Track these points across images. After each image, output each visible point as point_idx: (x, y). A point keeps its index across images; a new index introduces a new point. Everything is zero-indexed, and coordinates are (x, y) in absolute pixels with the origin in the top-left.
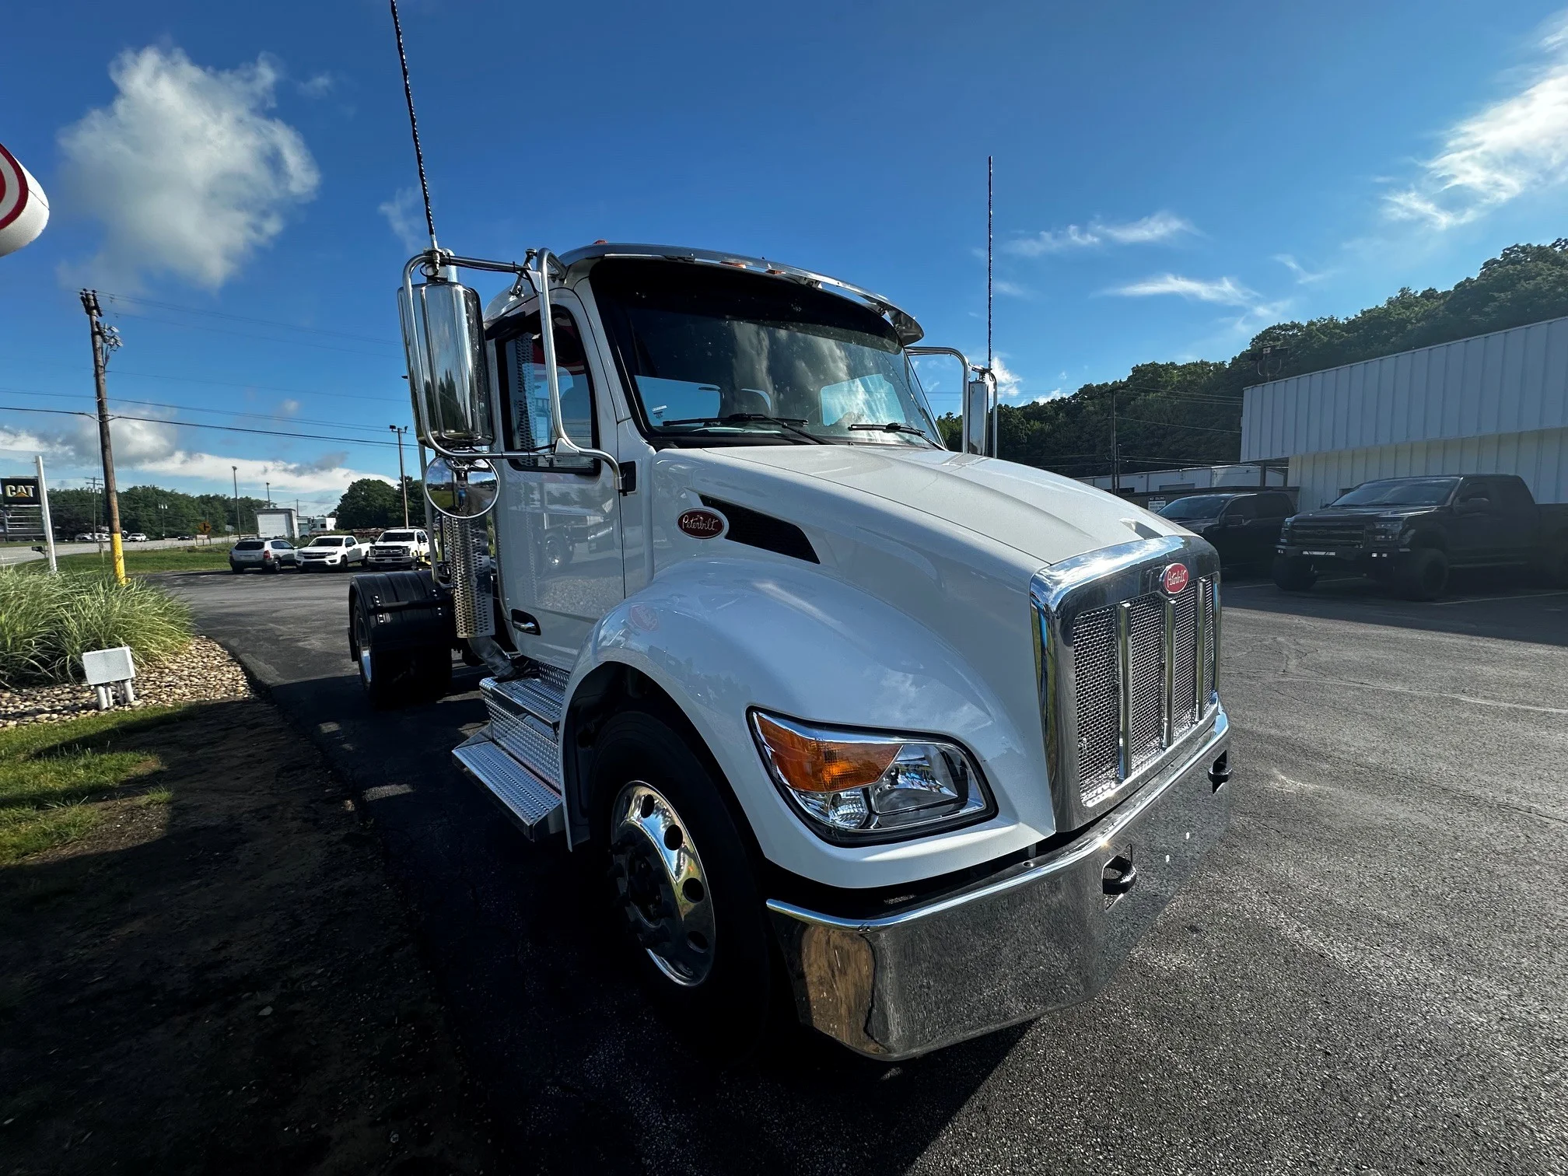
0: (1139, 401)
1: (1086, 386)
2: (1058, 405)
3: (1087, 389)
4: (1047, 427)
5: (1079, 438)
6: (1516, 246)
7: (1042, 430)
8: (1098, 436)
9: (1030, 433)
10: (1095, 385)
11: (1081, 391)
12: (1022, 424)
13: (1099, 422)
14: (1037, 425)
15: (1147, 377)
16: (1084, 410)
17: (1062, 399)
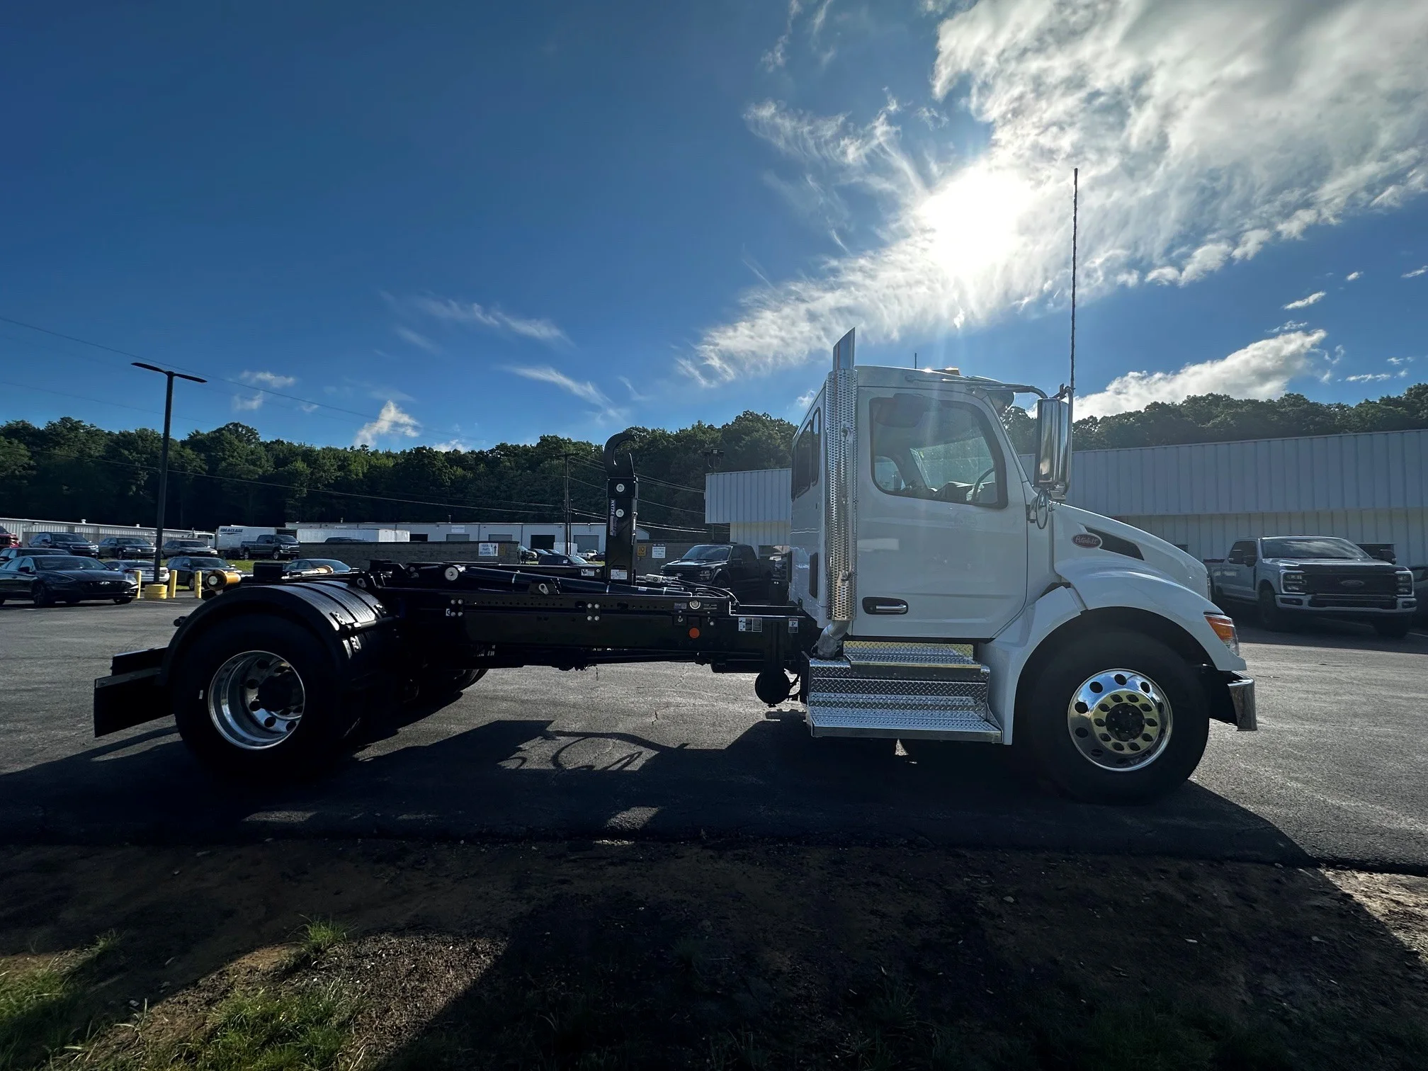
0: (546, 464)
1: (502, 445)
2: (480, 457)
3: (502, 447)
4: (470, 475)
5: (497, 488)
6: (748, 411)
7: (464, 477)
8: (514, 489)
9: (453, 478)
10: (509, 445)
11: (498, 447)
12: (446, 467)
13: (515, 476)
14: (460, 471)
15: (550, 446)
16: (501, 465)
17: (481, 452)
